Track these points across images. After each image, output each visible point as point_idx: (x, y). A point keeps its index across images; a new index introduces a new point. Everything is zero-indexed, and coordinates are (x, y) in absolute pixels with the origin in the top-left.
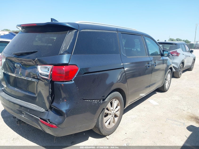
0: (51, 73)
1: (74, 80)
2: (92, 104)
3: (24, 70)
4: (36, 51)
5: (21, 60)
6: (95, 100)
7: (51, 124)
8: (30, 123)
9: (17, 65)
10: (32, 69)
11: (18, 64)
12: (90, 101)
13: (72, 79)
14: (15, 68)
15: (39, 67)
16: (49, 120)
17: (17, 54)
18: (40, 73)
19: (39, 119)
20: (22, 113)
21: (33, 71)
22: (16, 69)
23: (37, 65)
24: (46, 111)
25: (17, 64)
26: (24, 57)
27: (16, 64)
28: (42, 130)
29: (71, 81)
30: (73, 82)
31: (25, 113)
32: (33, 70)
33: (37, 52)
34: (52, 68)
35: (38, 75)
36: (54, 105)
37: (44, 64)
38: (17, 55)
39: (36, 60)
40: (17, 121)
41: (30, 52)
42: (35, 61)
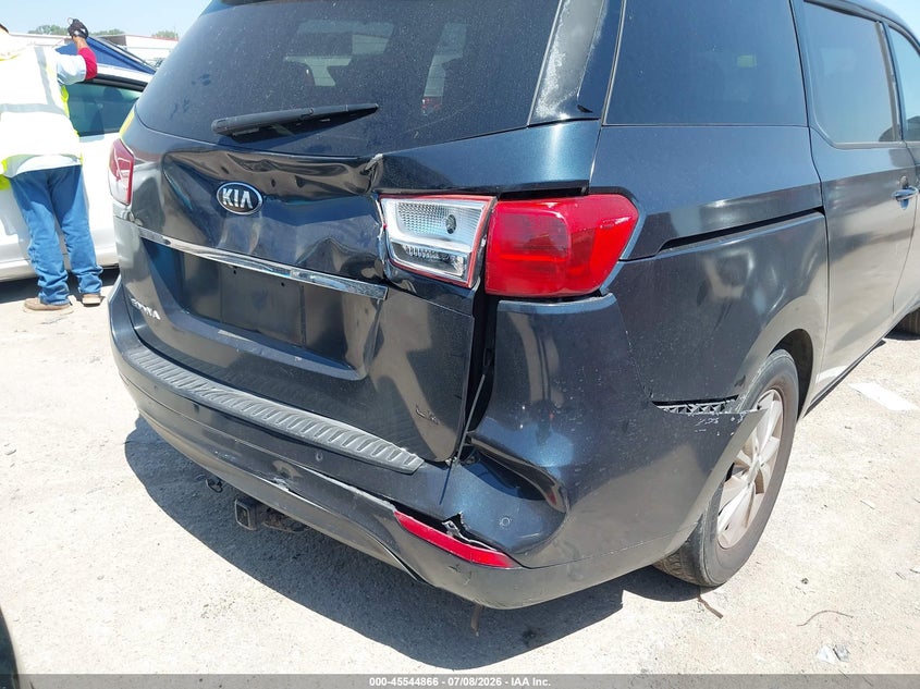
0: (483, 243)
1: (611, 288)
2: (698, 428)
3: (281, 224)
4: (369, 105)
5: (266, 166)
6: (699, 402)
7: (473, 544)
8: (330, 530)
9: (233, 193)
10: (336, 223)
11: (242, 189)
12: (680, 409)
13: (601, 280)
14: (224, 213)
15: (390, 208)
16: (456, 519)
17: (234, 131)
18: (398, 247)
19: (392, 508)
20: (274, 469)
21: (347, 231)
22: (228, 221)
23: (380, 195)
24: (427, 465)
25: (234, 187)
26: (287, 147)
27: (228, 188)
28: (402, 572)
29: (597, 294)
30: (609, 299)
31: (292, 472)
32: (349, 228)
33: (373, 110)
34: (490, 215)
35: (388, 256)
36: (489, 437)
37: (433, 188)
38: (234, 138)
39: (376, 165)
40: (240, 509)
41: (326, 116)
42: (365, 173)
